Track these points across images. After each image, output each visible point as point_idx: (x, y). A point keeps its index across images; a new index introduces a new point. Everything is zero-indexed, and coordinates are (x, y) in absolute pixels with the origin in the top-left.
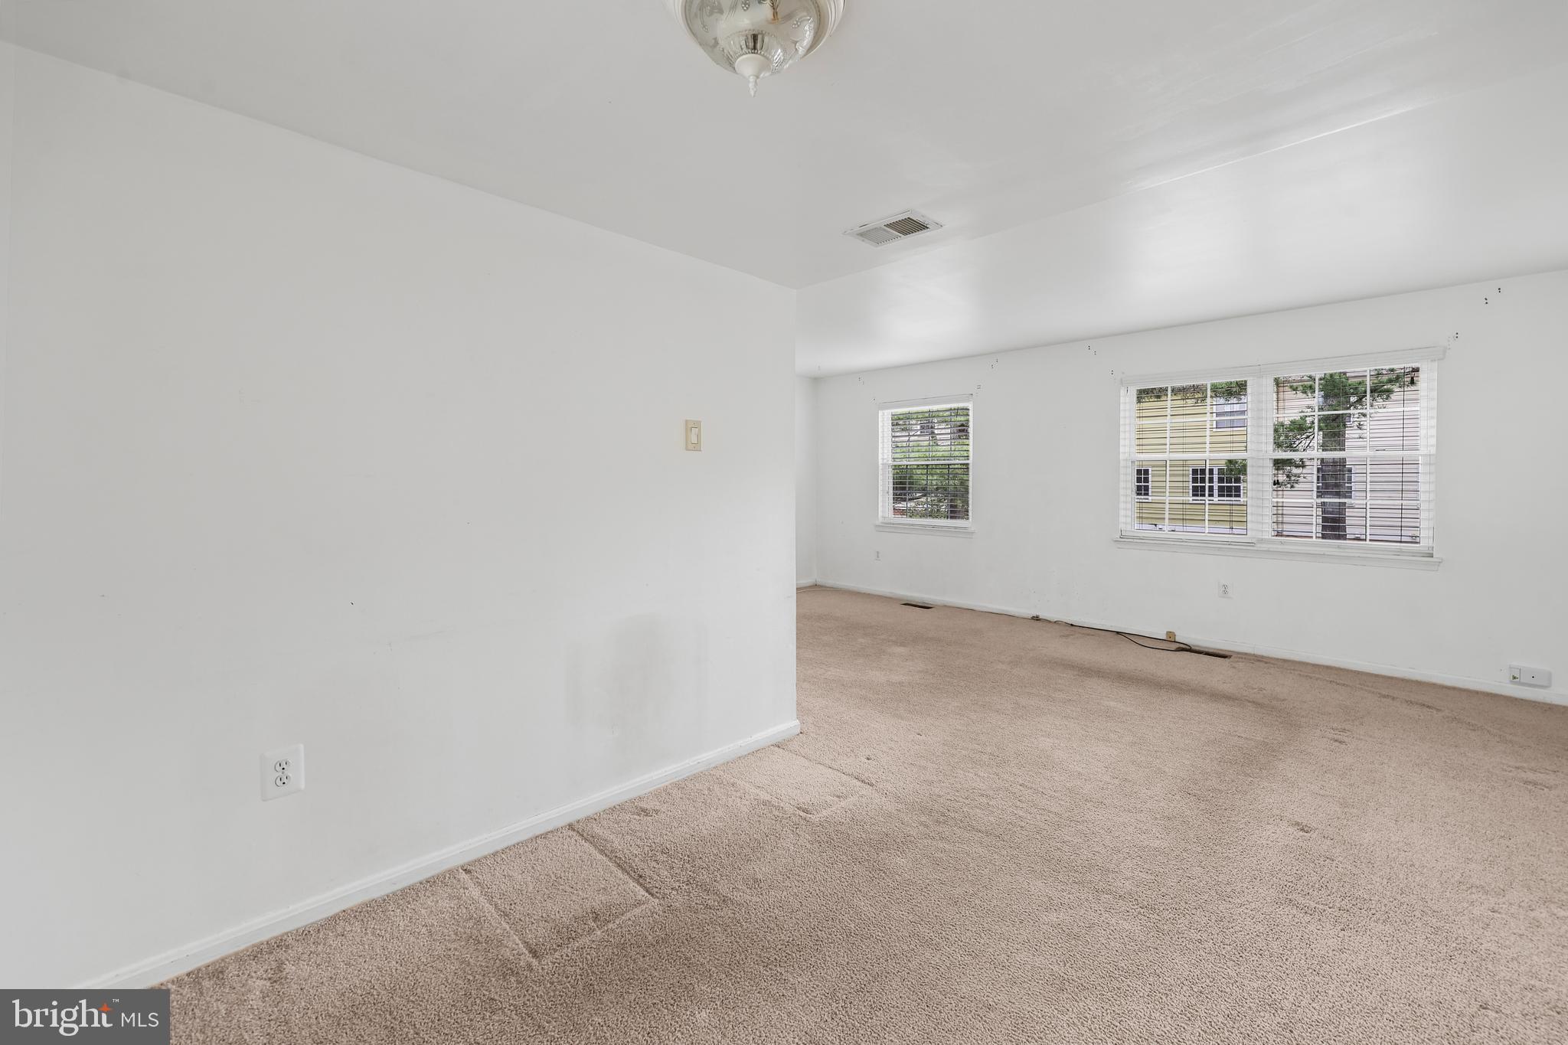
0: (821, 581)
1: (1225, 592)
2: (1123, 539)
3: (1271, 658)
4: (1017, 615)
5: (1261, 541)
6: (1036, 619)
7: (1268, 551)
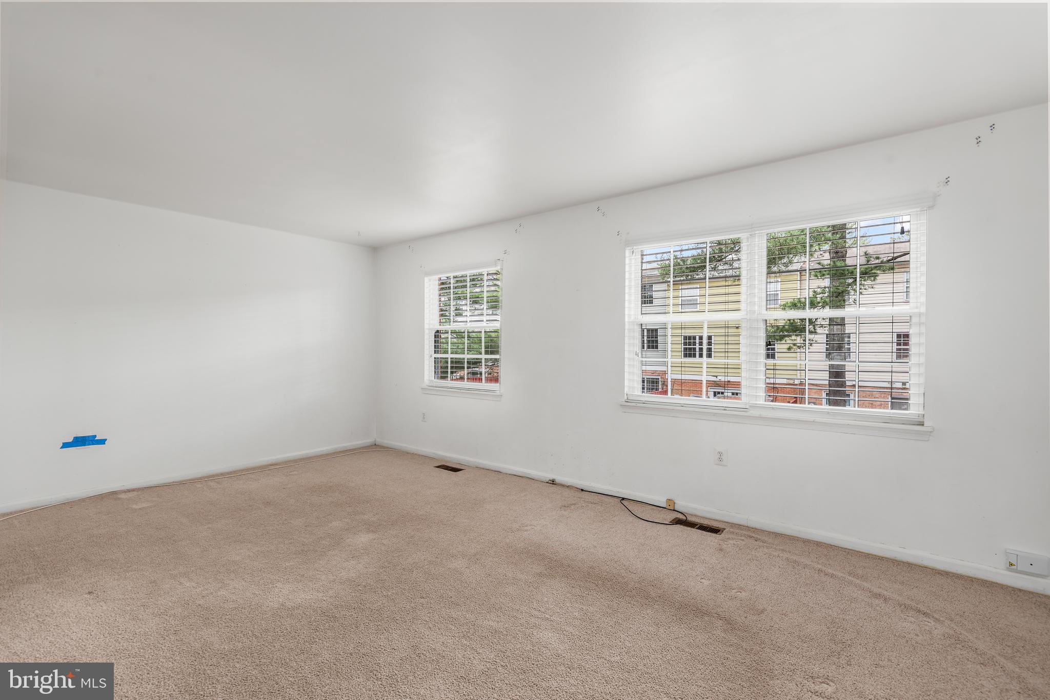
0: (379, 441)
1: (720, 460)
2: (629, 404)
3: (763, 531)
4: (536, 478)
5: (754, 407)
6: (553, 482)
7: (760, 418)
